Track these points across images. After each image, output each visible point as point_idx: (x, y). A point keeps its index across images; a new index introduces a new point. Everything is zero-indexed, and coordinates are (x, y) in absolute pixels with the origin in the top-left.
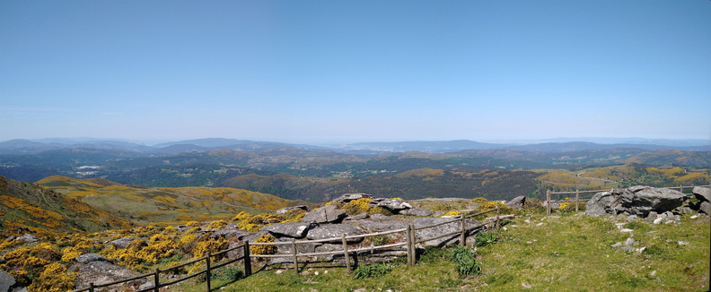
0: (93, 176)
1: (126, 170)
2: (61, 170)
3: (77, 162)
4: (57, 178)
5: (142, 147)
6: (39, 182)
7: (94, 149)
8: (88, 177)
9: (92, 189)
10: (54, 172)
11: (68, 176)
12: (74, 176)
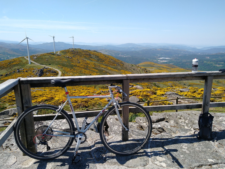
0: (166, 63)
1: (184, 61)
2: (150, 59)
3: (159, 55)
4: (148, 63)
5: (194, 49)
6: (139, 64)
7: (168, 49)
8: (164, 63)
9: (165, 69)
10: (147, 60)
11: (154, 62)
12: (157, 62)
